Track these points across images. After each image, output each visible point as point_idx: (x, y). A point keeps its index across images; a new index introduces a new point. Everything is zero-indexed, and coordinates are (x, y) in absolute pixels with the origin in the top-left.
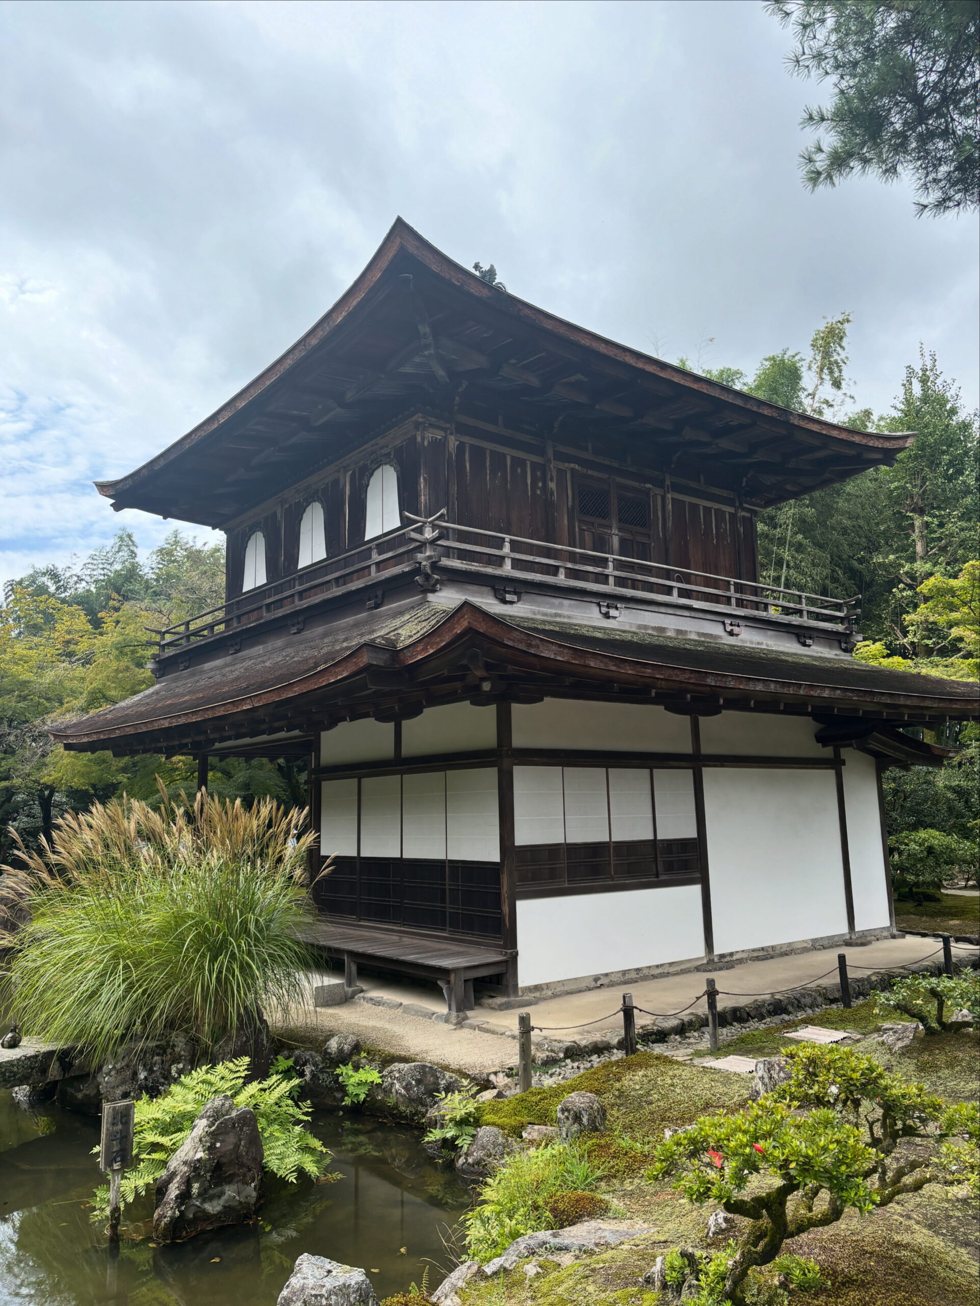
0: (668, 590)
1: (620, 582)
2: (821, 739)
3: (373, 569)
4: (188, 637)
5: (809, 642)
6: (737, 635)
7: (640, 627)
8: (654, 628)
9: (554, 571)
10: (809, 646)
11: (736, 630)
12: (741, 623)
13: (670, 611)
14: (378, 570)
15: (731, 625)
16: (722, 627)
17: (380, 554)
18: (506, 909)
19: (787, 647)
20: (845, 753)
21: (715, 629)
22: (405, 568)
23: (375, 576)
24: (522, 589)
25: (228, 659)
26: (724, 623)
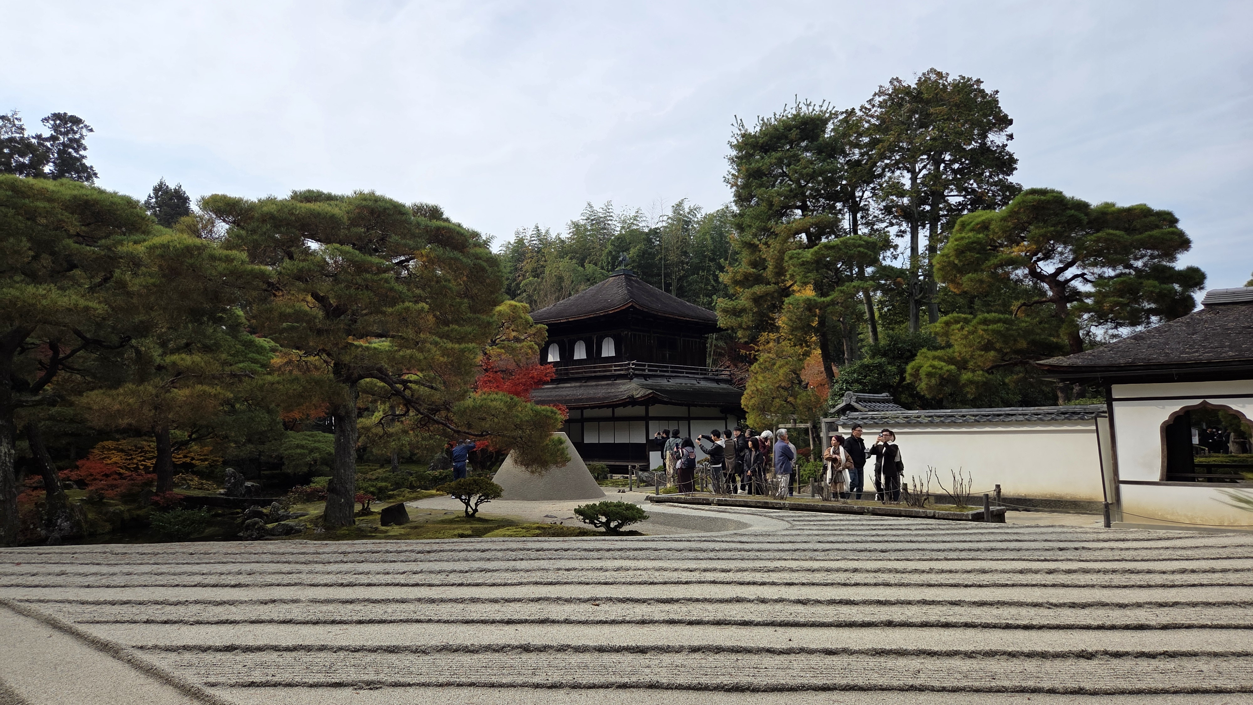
0: (683, 373)
1: (672, 372)
2: (722, 412)
5: (719, 383)
6: (700, 384)
7: (676, 384)
8: (680, 383)
9: (656, 371)
10: (718, 385)
11: (699, 382)
12: (702, 380)
13: (683, 379)
14: (614, 371)
15: (699, 380)
16: (697, 382)
17: (615, 367)
19: (714, 385)
20: (728, 416)
21: (695, 382)
22: (623, 372)
23: (614, 373)
24: (650, 376)
25: (554, 386)
26: (697, 380)
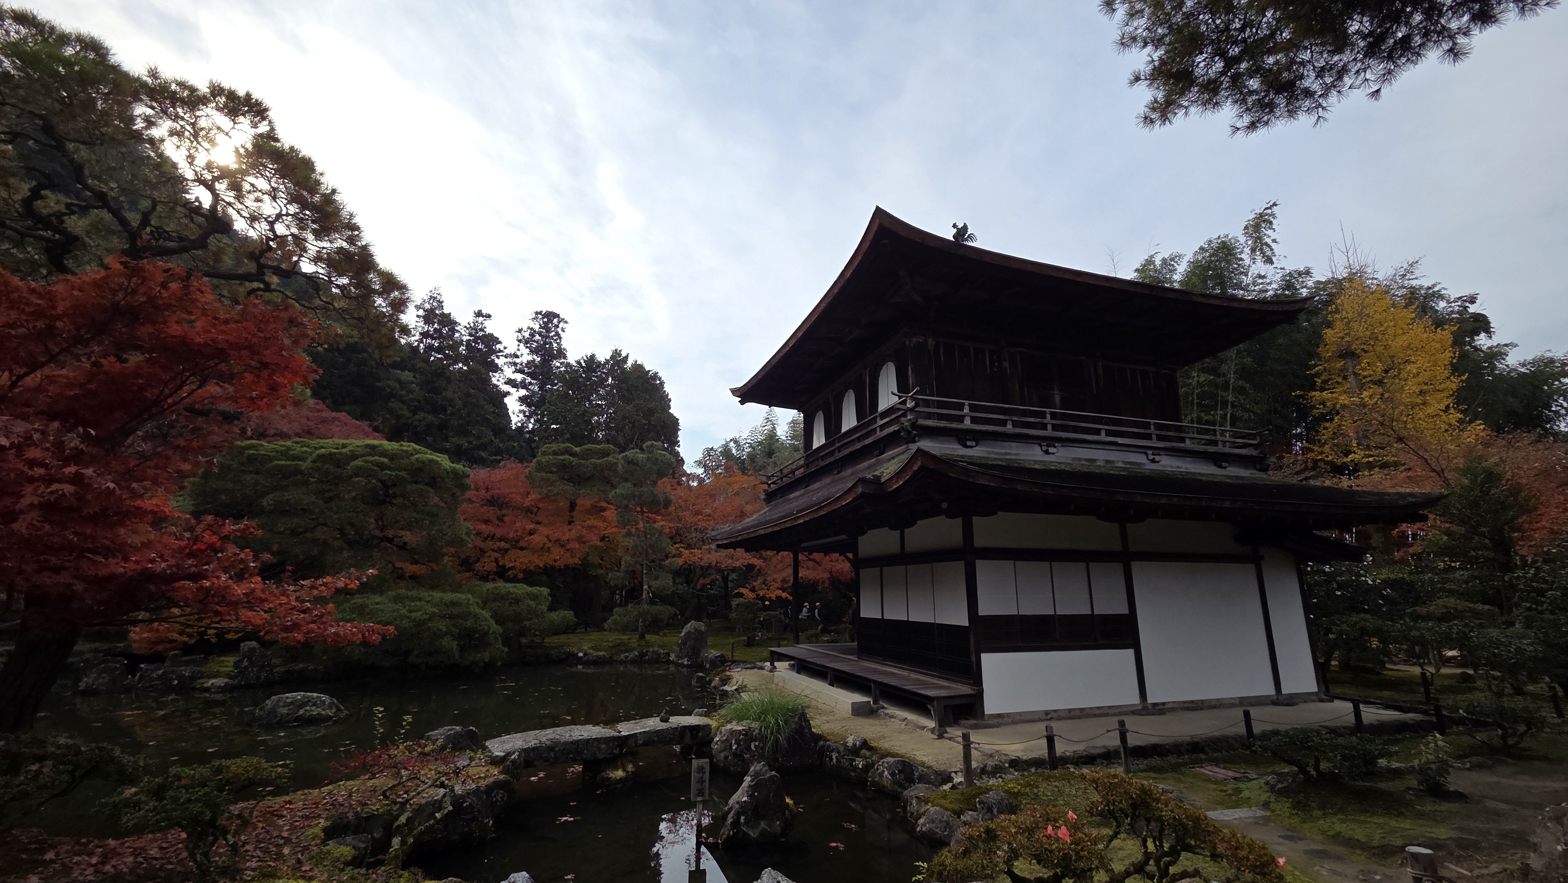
0: (1098, 432)
1: (1055, 428)
2: (1239, 540)
3: (878, 429)
4: (782, 479)
5: (1224, 464)
6: (1158, 462)
7: (1074, 459)
8: (1086, 460)
9: (1004, 423)
10: (1225, 468)
11: (1157, 458)
12: (1164, 453)
13: (1099, 447)
14: (881, 430)
15: (1153, 454)
16: (1145, 457)
17: (881, 419)
18: (973, 659)
19: (1205, 470)
21: (1140, 458)
22: (894, 428)
23: (880, 434)
24: (979, 437)
25: (802, 491)
26: (1146, 454)
